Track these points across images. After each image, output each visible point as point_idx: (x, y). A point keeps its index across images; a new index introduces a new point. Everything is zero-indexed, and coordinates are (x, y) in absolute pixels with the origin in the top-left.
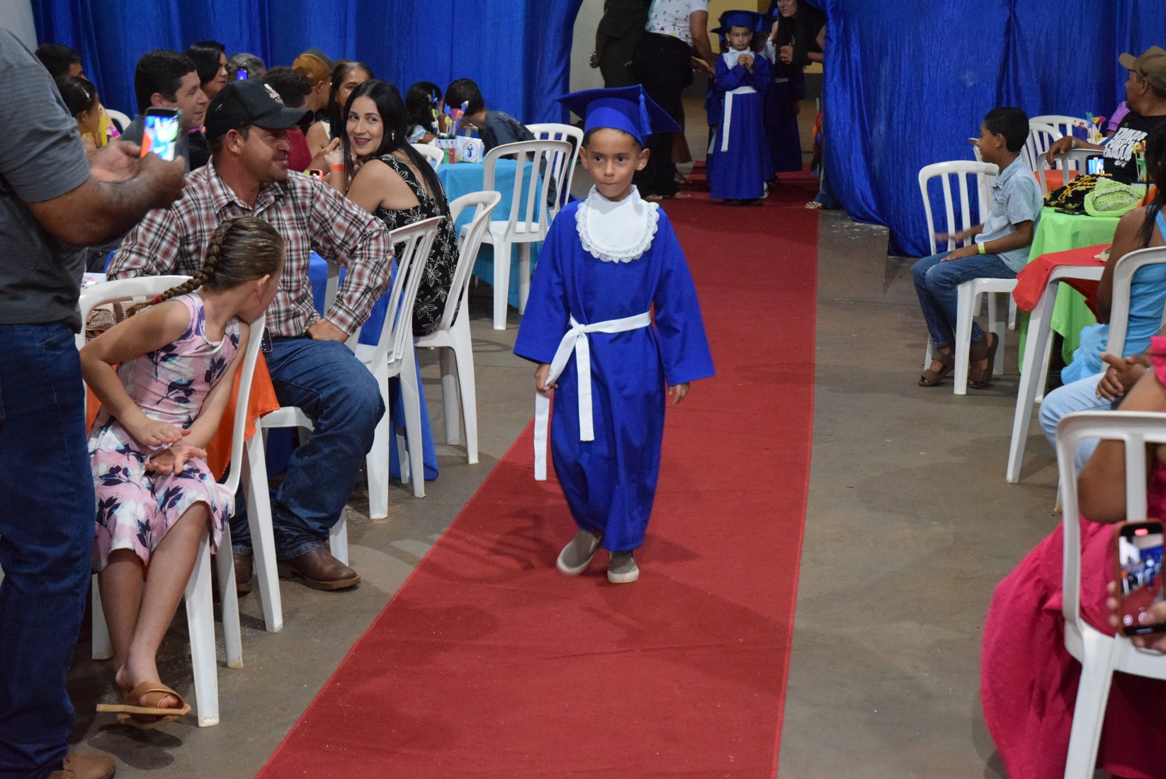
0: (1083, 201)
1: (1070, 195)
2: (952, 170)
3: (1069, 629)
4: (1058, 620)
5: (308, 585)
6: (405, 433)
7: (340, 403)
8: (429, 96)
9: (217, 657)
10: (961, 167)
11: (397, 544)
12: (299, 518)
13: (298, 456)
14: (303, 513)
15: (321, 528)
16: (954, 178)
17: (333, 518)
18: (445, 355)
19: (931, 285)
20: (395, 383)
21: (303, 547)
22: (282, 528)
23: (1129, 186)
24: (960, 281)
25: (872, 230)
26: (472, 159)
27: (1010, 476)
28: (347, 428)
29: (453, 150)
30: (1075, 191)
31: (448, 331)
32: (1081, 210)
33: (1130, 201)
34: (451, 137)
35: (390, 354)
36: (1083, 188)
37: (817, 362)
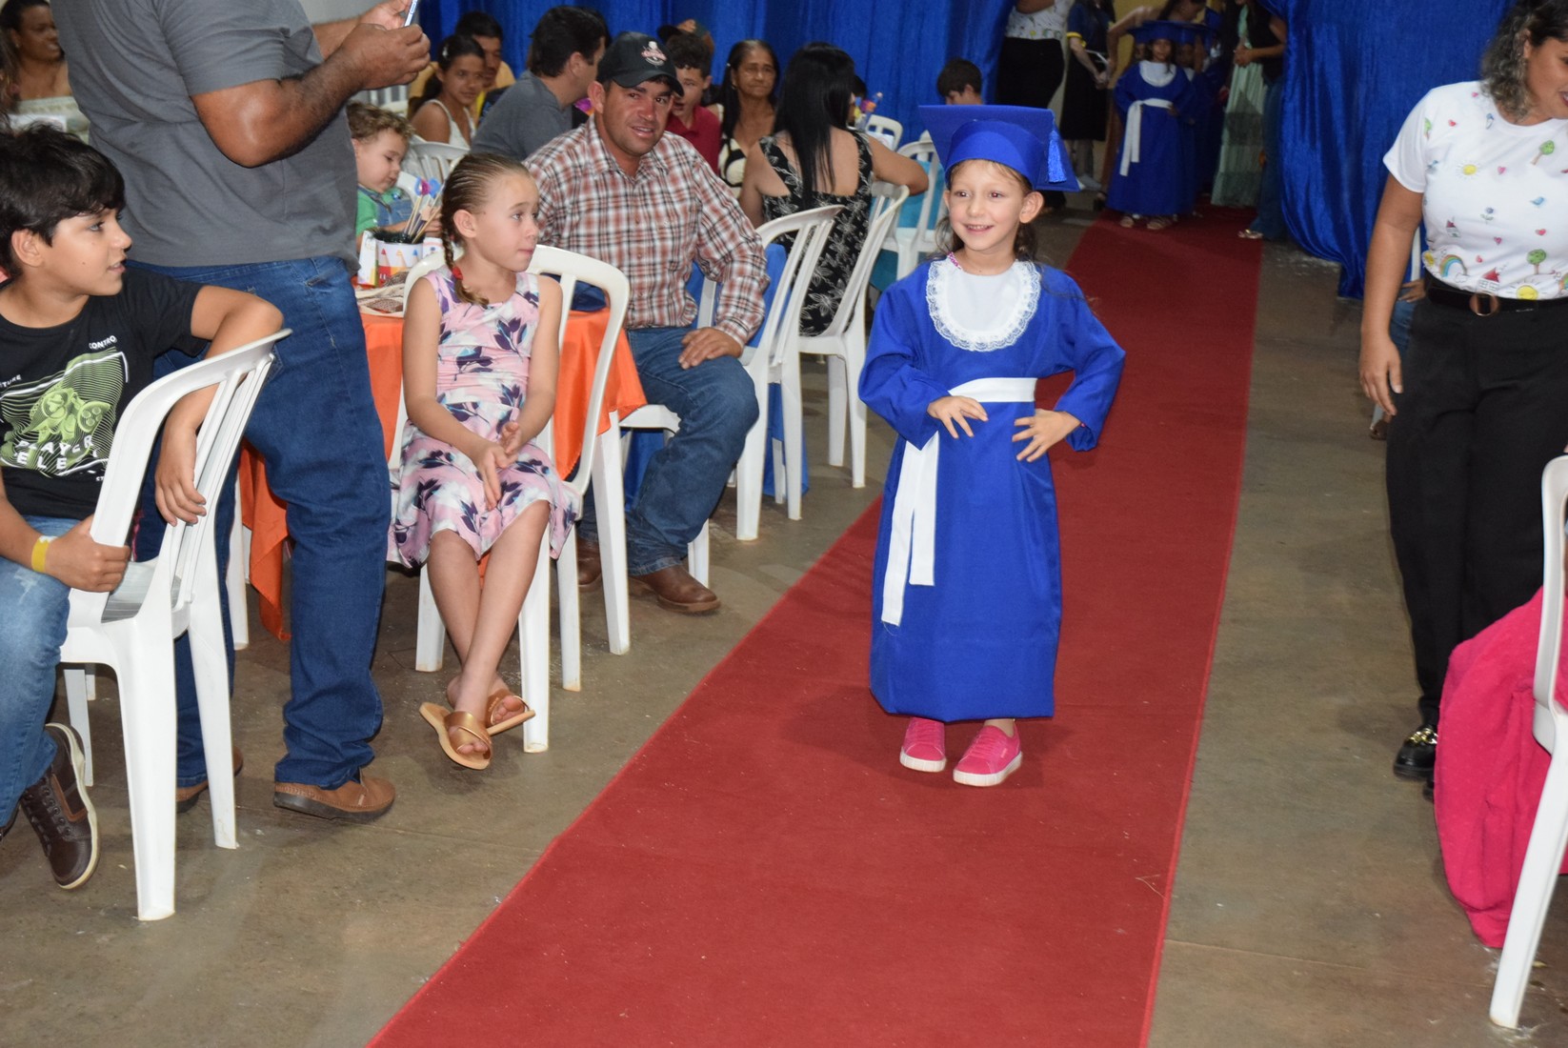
3: (1539, 713)
5: (663, 605)
7: (709, 405)
11: (763, 569)
12: (657, 530)
13: (658, 459)
14: (660, 524)
15: (680, 542)
20: (775, 390)
25: (1322, 267)
28: (716, 433)
37: (1251, 406)
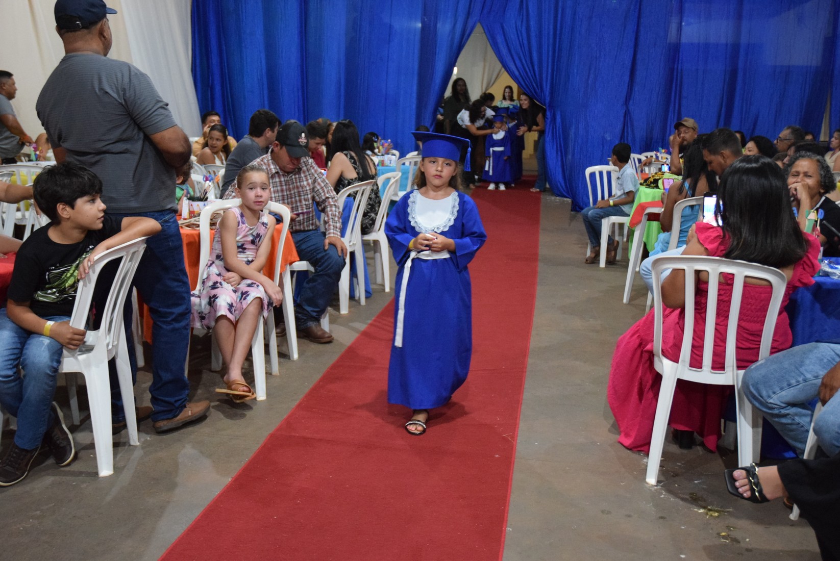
0: (658, 183)
1: (652, 181)
2: (600, 170)
3: (656, 359)
4: (651, 355)
5: (311, 341)
6: (356, 277)
7: (326, 260)
8: (373, 138)
10: (604, 168)
11: (351, 324)
12: (307, 311)
13: (307, 283)
14: (309, 309)
15: (316, 315)
16: (601, 173)
17: (322, 312)
18: (376, 242)
19: (591, 219)
20: (352, 254)
21: (308, 324)
22: (300, 315)
24: (603, 217)
25: (564, 201)
26: (391, 165)
27: (625, 301)
28: (329, 272)
29: (383, 161)
30: (655, 179)
31: (377, 233)
32: (657, 187)
34: (383, 155)
35: (350, 242)
36: (658, 178)
37: (540, 253)
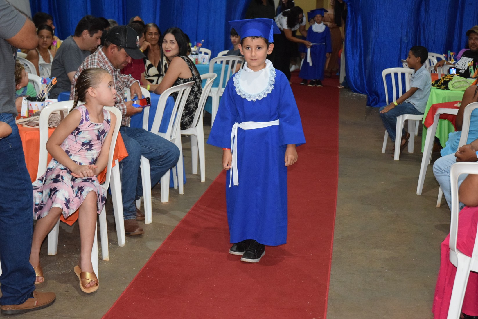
0: (448, 84)
1: (443, 82)
2: (396, 71)
9: (98, 256)
10: (399, 70)
11: (171, 213)
16: (396, 74)
23: (466, 79)
24: (397, 115)
25: (360, 96)
26: (205, 63)
27: (418, 192)
29: (197, 59)
30: (445, 80)
31: (194, 128)
32: (447, 88)
33: (467, 85)
34: (197, 54)
35: (171, 136)
36: (448, 79)
37: (339, 146)
